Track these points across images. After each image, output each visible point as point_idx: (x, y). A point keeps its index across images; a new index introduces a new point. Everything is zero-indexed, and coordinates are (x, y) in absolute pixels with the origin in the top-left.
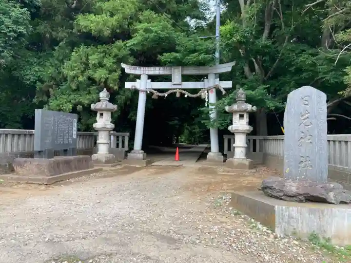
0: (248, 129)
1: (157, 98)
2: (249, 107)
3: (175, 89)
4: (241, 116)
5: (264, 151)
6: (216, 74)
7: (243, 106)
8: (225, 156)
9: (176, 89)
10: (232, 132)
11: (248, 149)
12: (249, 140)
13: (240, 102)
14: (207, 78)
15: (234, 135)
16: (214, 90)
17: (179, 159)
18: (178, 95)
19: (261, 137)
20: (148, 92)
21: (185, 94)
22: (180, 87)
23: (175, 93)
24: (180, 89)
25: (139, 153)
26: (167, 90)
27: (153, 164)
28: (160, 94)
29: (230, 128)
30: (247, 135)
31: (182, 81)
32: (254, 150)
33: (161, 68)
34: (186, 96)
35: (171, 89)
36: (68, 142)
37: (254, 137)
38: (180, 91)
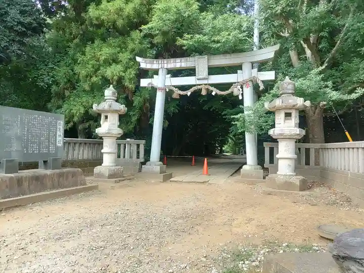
0: (298, 133)
1: (178, 97)
2: (300, 101)
3: (200, 85)
4: (288, 115)
5: (321, 165)
6: (252, 63)
7: (290, 101)
8: (266, 170)
9: (202, 85)
10: (274, 137)
11: (298, 161)
12: (299, 149)
13: (286, 95)
14: (241, 69)
15: (278, 142)
16: (250, 84)
17: (207, 173)
18: (204, 93)
19: (318, 146)
20: (167, 90)
21: (212, 91)
22: (205, 82)
23: (200, 90)
24: (206, 84)
25: (156, 165)
26: (190, 87)
27: (172, 179)
28: (182, 93)
29: (271, 132)
30: (296, 142)
31: (209, 74)
32: (307, 163)
33: (183, 59)
34: (213, 94)
35: (195, 85)
36: (49, 151)
37: (307, 145)
38: (207, 87)
